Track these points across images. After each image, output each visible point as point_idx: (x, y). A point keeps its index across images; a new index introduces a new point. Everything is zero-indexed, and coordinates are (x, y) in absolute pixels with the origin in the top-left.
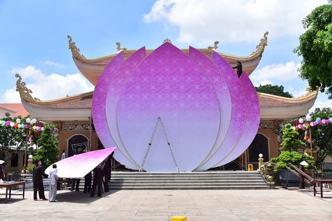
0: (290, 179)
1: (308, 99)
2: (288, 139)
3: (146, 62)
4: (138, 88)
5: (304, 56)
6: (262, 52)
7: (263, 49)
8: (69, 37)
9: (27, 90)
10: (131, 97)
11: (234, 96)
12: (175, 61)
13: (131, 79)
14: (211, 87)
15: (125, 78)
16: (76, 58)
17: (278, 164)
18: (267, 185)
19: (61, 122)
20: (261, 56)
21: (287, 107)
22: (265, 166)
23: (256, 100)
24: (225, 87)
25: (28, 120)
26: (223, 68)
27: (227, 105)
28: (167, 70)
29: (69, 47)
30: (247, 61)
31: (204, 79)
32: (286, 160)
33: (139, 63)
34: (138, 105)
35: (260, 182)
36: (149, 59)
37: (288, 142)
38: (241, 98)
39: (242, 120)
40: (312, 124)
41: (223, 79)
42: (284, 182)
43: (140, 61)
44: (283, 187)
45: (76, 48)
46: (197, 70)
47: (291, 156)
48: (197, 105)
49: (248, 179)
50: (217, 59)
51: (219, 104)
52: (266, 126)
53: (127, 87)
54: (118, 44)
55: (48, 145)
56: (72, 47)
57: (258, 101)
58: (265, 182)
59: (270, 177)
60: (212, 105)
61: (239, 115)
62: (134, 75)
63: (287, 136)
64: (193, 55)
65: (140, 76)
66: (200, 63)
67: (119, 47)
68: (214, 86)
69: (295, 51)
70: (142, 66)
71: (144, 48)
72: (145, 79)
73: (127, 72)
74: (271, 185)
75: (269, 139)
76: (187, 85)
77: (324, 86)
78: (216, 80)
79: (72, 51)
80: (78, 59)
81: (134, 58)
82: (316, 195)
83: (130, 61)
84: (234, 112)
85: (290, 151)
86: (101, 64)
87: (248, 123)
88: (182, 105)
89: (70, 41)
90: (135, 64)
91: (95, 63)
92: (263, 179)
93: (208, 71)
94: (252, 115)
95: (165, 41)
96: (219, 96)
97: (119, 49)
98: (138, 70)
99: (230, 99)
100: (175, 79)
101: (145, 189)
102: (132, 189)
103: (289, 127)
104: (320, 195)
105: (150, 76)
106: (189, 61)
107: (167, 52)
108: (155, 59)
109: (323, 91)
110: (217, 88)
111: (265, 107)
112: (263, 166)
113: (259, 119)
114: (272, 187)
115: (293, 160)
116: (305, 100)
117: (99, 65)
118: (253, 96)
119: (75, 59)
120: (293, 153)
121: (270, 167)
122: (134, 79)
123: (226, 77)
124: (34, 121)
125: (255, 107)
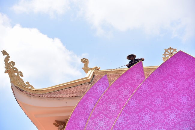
3: (145, 88)
8: (4, 53)
13: (121, 120)
15: (110, 118)
16: (18, 88)
29: (5, 70)
33: (133, 90)
36: (151, 83)
43: (135, 87)
45: (16, 70)
54: (85, 61)
56: (11, 69)
62: (125, 111)
65: (137, 113)
67: (86, 66)
70: (139, 95)
72: (146, 118)
73: (114, 107)
79: (11, 76)
81: (125, 82)
83: (117, 88)
86: (60, 95)
89: (7, 59)
90: (126, 92)
91: (49, 95)
95: (166, 51)
97: (86, 69)
98: (133, 103)
105: (155, 112)
107: (182, 69)
108: (161, 81)
117: (58, 99)
119: (15, 89)
122: (127, 119)
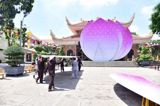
0: (144, 64)
1: (149, 37)
2: (144, 51)
3: (93, 25)
4: (90, 34)
5: (152, 21)
6: (133, 20)
7: (133, 19)
8: (66, 17)
9: (54, 35)
10: (88, 37)
11: (123, 36)
12: (103, 24)
13: (88, 31)
14: (116, 33)
15: (86, 31)
17: (140, 59)
18: (136, 66)
19: (65, 45)
20: (132, 22)
21: (142, 39)
22: (135, 60)
23: (131, 37)
24: (120, 33)
25: (56, 45)
26: (120, 26)
27: (121, 39)
28: (100, 27)
30: (127, 24)
31: (113, 30)
32: (143, 58)
33: (91, 25)
34: (90, 39)
35: (133, 65)
37: (144, 52)
38: (126, 36)
39: (126, 44)
40: (152, 45)
41: (120, 30)
42: (142, 65)
44: (141, 67)
46: (110, 27)
47: (145, 56)
48: (111, 39)
49: (129, 64)
50: (118, 23)
51: (118, 39)
52: (133, 46)
53: (87, 33)
54: (81, 19)
55: (63, 53)
56: (67, 20)
57: (132, 38)
58: (135, 65)
59: (137, 63)
60: (116, 39)
61: (125, 42)
63: (143, 49)
64: (109, 22)
65: (91, 30)
66: (112, 25)
67: (81, 20)
68: (117, 32)
69: (149, 20)
71: (92, 20)
72: (93, 31)
73: (87, 29)
74: (137, 66)
75: (134, 51)
76: (107, 32)
77: (158, 32)
78: (117, 30)
79: (67, 22)
80: (69, 24)
82: (156, 69)
84: (123, 41)
85: (144, 54)
87: (128, 45)
88: (106, 39)
89: (66, 18)
90: (89, 26)
91: (74, 26)
92: (134, 64)
93: (115, 27)
94: (130, 42)
96: (118, 36)
97: (81, 21)
98: (90, 28)
99: (122, 37)
100: (103, 30)
101: (94, 67)
102: (90, 67)
103: (144, 46)
104: (158, 70)
105: (95, 30)
106: (108, 24)
107: (100, 21)
108: (96, 24)
109: (157, 34)
110: (117, 33)
111: (134, 40)
112: (134, 59)
113: (132, 44)
114: (138, 67)
115: (146, 57)
116: (148, 37)
117: (76, 26)
118: (130, 36)
119: (68, 25)
120: (145, 55)
121: (137, 60)
123: (120, 29)
124: (58, 45)
125: (131, 40)
